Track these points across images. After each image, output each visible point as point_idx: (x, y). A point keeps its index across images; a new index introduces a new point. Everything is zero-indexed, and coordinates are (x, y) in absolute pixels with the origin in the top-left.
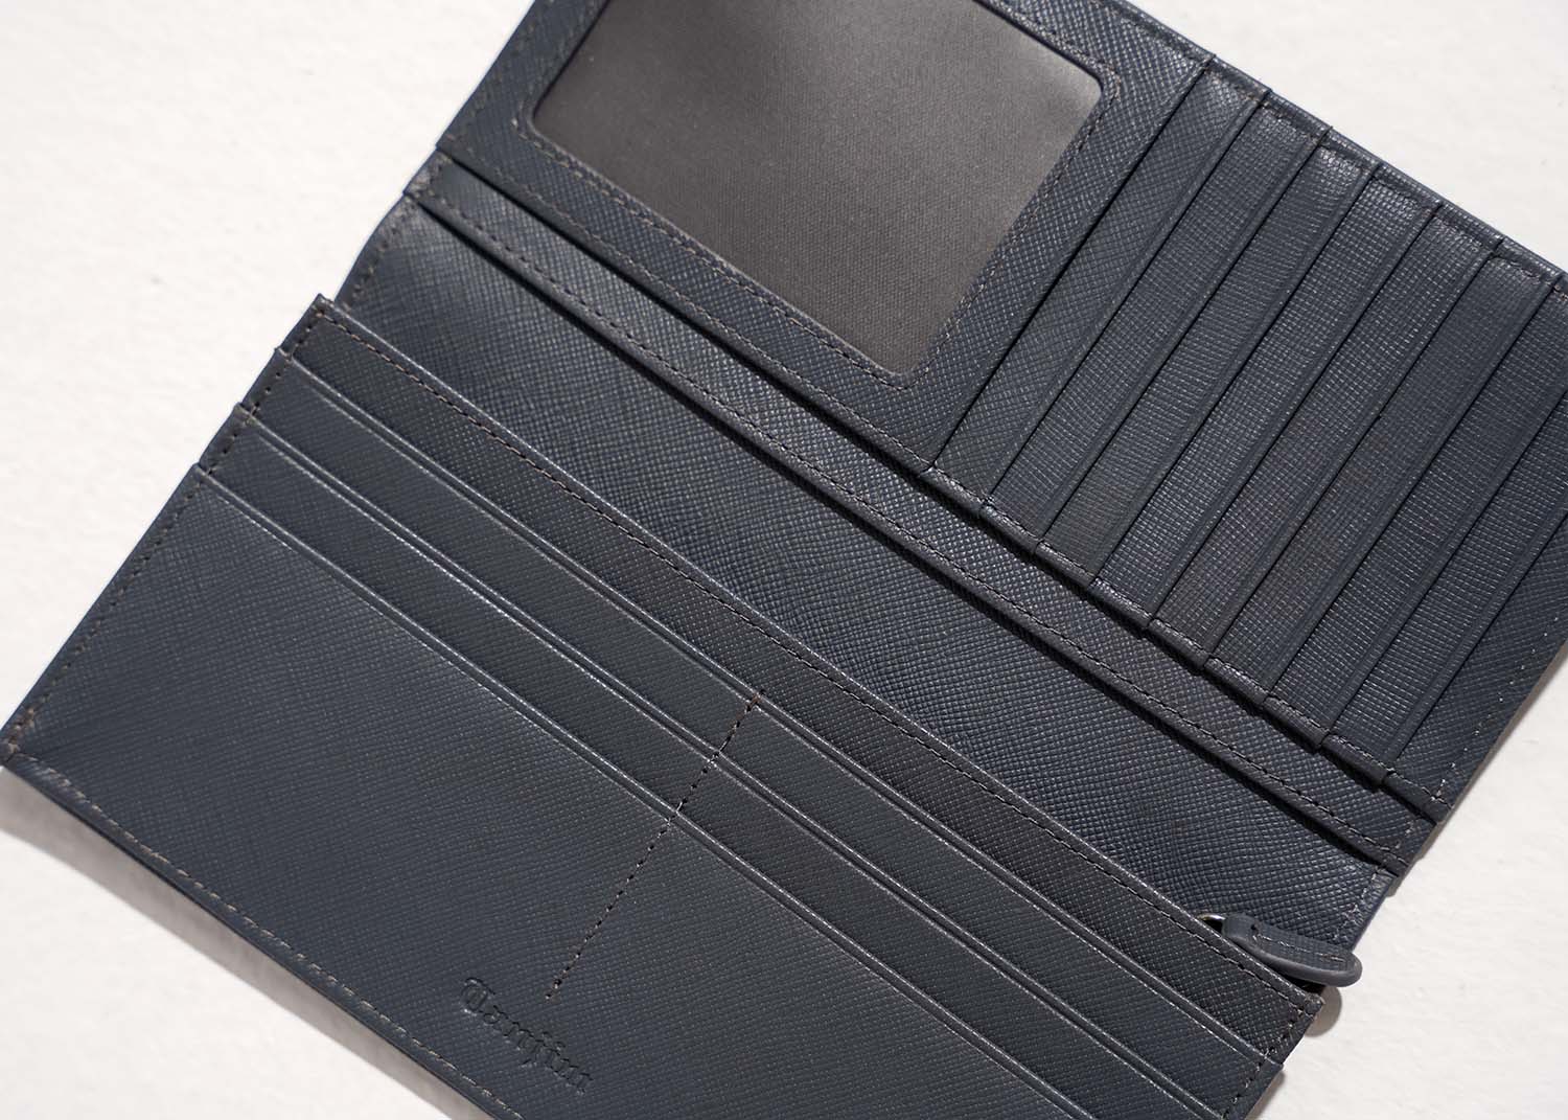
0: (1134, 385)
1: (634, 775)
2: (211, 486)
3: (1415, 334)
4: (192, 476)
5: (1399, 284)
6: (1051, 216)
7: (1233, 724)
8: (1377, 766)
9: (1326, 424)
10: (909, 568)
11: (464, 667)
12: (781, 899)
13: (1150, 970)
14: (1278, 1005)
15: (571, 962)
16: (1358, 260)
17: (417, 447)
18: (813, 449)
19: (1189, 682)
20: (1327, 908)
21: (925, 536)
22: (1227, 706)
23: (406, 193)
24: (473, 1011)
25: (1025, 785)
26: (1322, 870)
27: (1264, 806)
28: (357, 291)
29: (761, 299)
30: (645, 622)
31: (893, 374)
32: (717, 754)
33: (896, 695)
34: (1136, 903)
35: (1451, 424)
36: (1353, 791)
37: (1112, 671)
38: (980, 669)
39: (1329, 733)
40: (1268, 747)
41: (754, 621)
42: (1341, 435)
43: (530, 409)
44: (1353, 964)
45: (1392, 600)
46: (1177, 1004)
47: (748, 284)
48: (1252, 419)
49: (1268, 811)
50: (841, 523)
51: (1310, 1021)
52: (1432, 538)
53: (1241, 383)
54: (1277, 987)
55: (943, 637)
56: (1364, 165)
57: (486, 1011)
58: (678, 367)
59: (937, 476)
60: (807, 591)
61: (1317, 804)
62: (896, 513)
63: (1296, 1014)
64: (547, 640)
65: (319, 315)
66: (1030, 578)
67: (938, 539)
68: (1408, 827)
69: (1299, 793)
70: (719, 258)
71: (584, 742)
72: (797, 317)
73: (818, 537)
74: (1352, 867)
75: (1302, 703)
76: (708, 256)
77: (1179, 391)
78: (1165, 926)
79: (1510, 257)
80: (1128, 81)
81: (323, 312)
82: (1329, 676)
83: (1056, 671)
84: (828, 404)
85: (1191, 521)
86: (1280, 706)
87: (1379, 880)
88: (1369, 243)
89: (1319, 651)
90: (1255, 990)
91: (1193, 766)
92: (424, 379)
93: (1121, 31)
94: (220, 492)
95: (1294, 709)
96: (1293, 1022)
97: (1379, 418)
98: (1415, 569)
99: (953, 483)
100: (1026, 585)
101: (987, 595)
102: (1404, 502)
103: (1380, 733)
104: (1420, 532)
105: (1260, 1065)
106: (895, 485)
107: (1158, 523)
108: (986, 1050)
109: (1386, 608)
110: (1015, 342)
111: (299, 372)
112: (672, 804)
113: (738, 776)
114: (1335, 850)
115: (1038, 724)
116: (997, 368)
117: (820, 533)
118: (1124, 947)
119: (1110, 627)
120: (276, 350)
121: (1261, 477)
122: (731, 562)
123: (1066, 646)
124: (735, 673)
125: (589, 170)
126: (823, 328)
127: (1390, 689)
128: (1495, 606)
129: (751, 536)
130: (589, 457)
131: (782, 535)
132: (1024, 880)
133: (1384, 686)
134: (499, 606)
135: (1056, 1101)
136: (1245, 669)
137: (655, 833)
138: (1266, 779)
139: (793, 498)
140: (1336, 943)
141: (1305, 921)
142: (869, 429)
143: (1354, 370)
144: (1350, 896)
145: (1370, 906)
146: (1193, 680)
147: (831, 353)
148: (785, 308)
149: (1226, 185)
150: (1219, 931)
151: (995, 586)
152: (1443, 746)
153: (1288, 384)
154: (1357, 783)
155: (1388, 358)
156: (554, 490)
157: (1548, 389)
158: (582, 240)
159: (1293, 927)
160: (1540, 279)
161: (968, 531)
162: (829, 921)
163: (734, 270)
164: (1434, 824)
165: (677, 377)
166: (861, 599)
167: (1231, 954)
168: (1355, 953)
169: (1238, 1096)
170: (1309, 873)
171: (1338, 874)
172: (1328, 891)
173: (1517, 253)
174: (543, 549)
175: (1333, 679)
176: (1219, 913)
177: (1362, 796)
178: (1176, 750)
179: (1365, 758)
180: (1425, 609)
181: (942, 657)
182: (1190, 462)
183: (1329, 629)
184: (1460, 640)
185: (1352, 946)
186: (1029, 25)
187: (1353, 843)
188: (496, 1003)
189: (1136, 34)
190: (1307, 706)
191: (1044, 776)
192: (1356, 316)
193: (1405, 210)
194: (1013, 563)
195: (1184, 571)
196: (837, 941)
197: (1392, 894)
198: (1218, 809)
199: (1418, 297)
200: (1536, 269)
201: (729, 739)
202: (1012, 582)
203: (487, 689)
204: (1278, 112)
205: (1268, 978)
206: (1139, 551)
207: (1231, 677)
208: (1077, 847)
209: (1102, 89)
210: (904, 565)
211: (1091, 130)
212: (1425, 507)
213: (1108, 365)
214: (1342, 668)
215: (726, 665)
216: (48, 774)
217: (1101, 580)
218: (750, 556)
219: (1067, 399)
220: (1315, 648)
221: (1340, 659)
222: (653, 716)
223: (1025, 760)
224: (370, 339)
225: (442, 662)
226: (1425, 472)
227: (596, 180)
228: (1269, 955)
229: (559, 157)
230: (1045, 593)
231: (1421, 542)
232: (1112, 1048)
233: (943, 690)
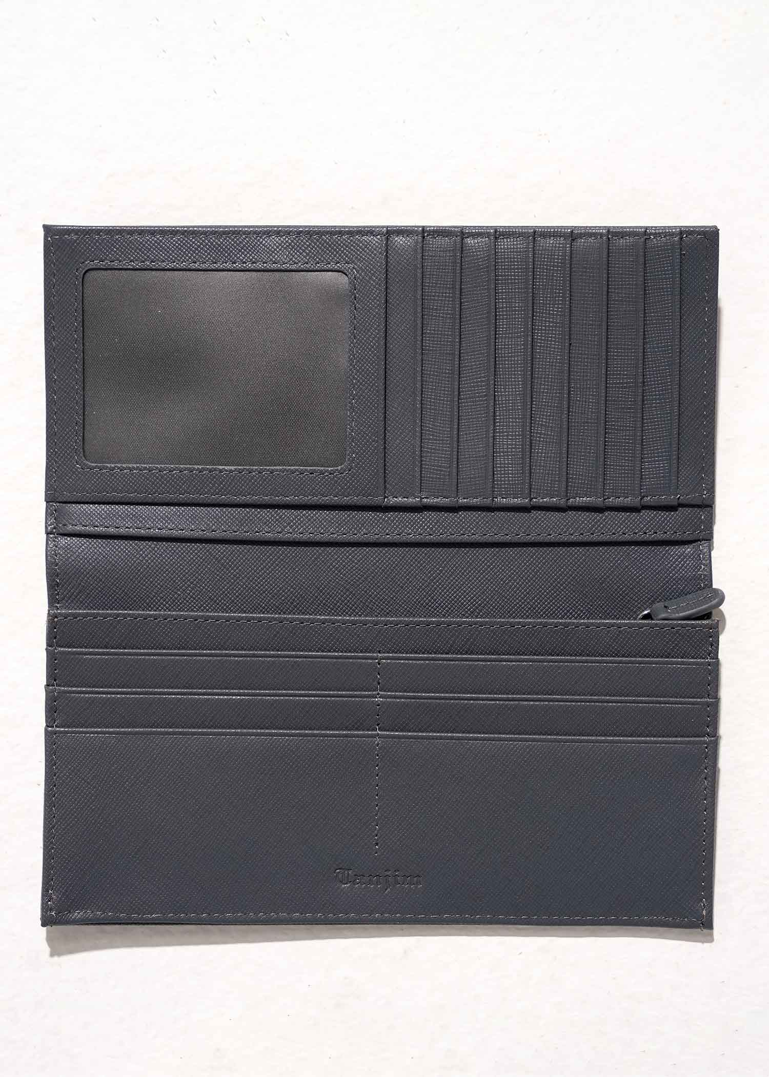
0: (452, 401)
1: (347, 729)
2: (61, 732)
3: (561, 297)
4: (48, 734)
5: (539, 278)
6: (363, 349)
7: (596, 523)
8: (672, 499)
9: (549, 362)
10: (405, 550)
11: (236, 734)
12: (452, 738)
13: (635, 656)
14: (699, 634)
15: (376, 832)
16: (515, 279)
17: (144, 649)
18: (325, 526)
19: (564, 517)
20: (690, 576)
21: (403, 531)
22: (589, 516)
23: (48, 533)
24: (347, 883)
25: (523, 612)
26: (677, 560)
27: (634, 549)
28: (58, 594)
29: (254, 473)
30: (305, 657)
31: (339, 468)
32: (378, 694)
33: (438, 611)
34: (608, 632)
35: (604, 327)
36: (667, 516)
37: (528, 535)
38: (468, 574)
39: (641, 499)
40: (619, 522)
41: (354, 623)
42: (559, 363)
43: (179, 595)
44: (718, 593)
45: (630, 421)
46: (656, 664)
47: (243, 471)
48: (515, 381)
49: (636, 551)
50: (360, 550)
51: (718, 631)
52: (629, 383)
53: (499, 368)
54: (694, 627)
55: (441, 571)
56: (488, 235)
57: (352, 880)
58: (235, 530)
59: (393, 501)
60: (366, 592)
61: (656, 533)
62: (383, 530)
63: (710, 633)
64: (267, 696)
65: (56, 620)
66: (463, 518)
67: (410, 528)
68: (701, 515)
69: (645, 533)
70: (221, 467)
71: (314, 730)
72: (277, 470)
73: (354, 564)
74: (688, 549)
75: (620, 493)
76: (215, 470)
77: (474, 390)
78: (628, 633)
79: (581, 236)
80: (356, 264)
81: (56, 617)
82: (624, 473)
83: (502, 552)
84: (318, 501)
85: (519, 445)
86: (612, 501)
87: (703, 547)
88: (514, 269)
89: (613, 465)
90: (685, 634)
91: (590, 553)
92: (125, 616)
93: (337, 243)
94: (67, 732)
95: (619, 498)
96: (711, 637)
97: (570, 344)
98: (631, 401)
99: (400, 499)
100: (464, 522)
101: (449, 539)
102: (606, 375)
103: (663, 484)
104: (622, 383)
105: (709, 665)
106: (373, 517)
107: (504, 456)
108: (587, 741)
109: (629, 426)
110: (385, 417)
111: (64, 652)
112: (373, 730)
113: (395, 697)
114: (677, 547)
115: (510, 581)
116: (385, 434)
117: (353, 562)
118: (616, 655)
119: (514, 516)
120: (46, 649)
121: (535, 405)
122: (321, 602)
123: (499, 538)
124: (361, 652)
125: (130, 466)
126: (292, 468)
127: (655, 461)
128: (676, 395)
129: (323, 584)
130: (222, 599)
131: (337, 574)
132: (553, 656)
133: (650, 462)
134: (233, 695)
135: (633, 742)
136: (586, 495)
137: (375, 748)
138: (627, 537)
139: (330, 554)
140: (704, 588)
141: (684, 588)
142: (346, 500)
143: (545, 330)
144: (696, 563)
145: (708, 562)
146: (566, 515)
147: (304, 477)
148: (268, 470)
149: (432, 283)
150: (652, 619)
151: (450, 532)
152: (693, 470)
153: (521, 355)
154: (667, 512)
155: (557, 315)
156: (221, 626)
157: (636, 284)
158: (150, 501)
159: (683, 593)
160: (601, 238)
161: (421, 516)
162: (480, 733)
163: (233, 468)
164: (712, 507)
165: (239, 535)
166: (392, 579)
167: (665, 625)
168: (714, 587)
169: (709, 685)
170: (672, 565)
171: (685, 557)
172: (686, 567)
173: (583, 231)
174: (235, 656)
175: (628, 474)
176: (646, 609)
177: (673, 516)
178: (578, 551)
179: (664, 499)
180: (646, 416)
181: (447, 580)
182: (500, 419)
183: (611, 452)
184: (671, 420)
185: (712, 585)
186: (294, 267)
187: (683, 539)
188: (355, 873)
189: (345, 240)
190: (624, 493)
191: (528, 603)
192: (530, 305)
193: (520, 244)
194: (450, 517)
195: (531, 469)
196: (489, 739)
197: (713, 549)
198: (614, 564)
199: (552, 279)
200: (595, 234)
201: (379, 683)
202: (456, 526)
203: (254, 737)
204: (433, 235)
205: (687, 625)
206: (504, 474)
207: (582, 502)
208: (566, 625)
209: (346, 275)
210: (401, 550)
211: (355, 297)
212: (617, 371)
213: (434, 399)
214: (628, 466)
215: (355, 651)
216: (78, 915)
217: (496, 498)
218: (328, 594)
219: (427, 427)
220: (610, 465)
221: (625, 463)
222: (337, 697)
223: (515, 601)
224: (87, 615)
225: (224, 739)
226: (607, 356)
227: (137, 468)
228: (681, 614)
229: (113, 469)
230: (474, 520)
231: (625, 387)
232: (641, 702)
233: (457, 595)
